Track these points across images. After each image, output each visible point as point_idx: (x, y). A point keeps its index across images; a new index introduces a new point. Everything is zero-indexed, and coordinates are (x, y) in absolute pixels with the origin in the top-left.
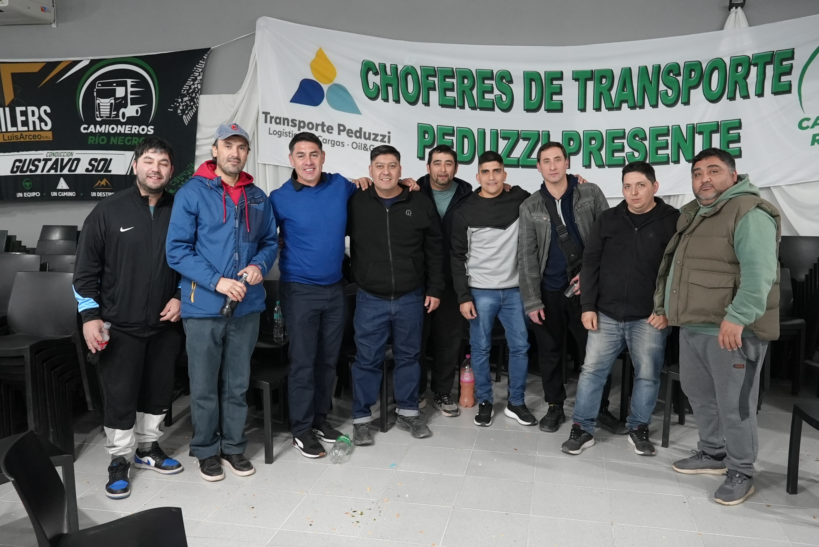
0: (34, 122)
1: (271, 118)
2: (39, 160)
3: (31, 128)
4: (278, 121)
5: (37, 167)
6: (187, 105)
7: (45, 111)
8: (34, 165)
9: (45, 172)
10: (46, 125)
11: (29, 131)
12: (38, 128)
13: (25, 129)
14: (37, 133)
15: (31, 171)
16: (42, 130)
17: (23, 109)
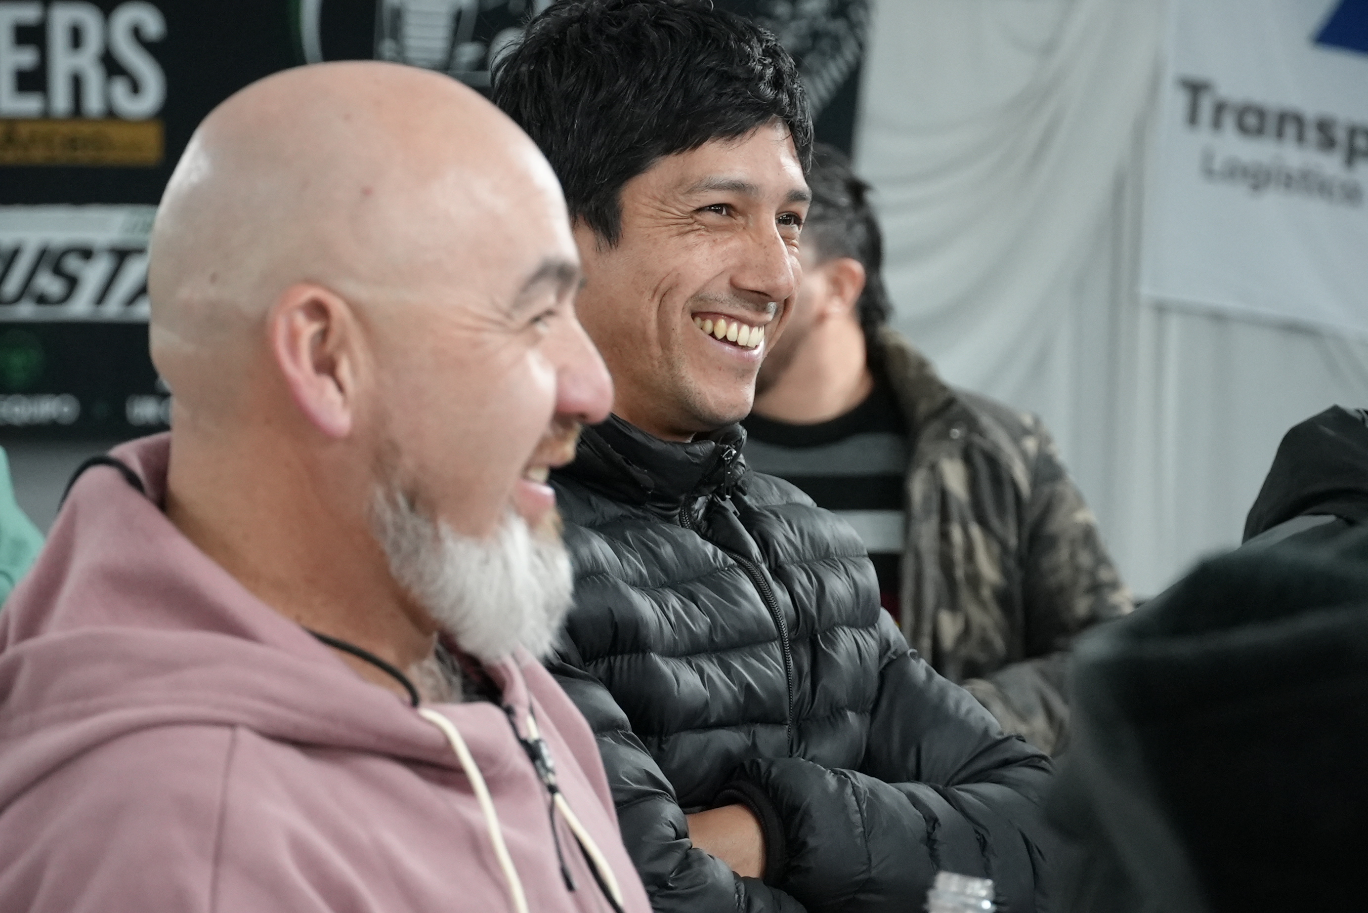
0: (77, 83)
1: (1220, 108)
2: (87, 254)
3: (61, 101)
4: (1251, 121)
5: (72, 283)
6: (816, 35)
7: (137, 33)
8: (58, 271)
9: (113, 309)
10: (135, 88)
11: (46, 115)
12: (94, 103)
13: (30, 105)
14: (85, 130)
15: (42, 300)
16: (111, 114)
17: (30, 14)
